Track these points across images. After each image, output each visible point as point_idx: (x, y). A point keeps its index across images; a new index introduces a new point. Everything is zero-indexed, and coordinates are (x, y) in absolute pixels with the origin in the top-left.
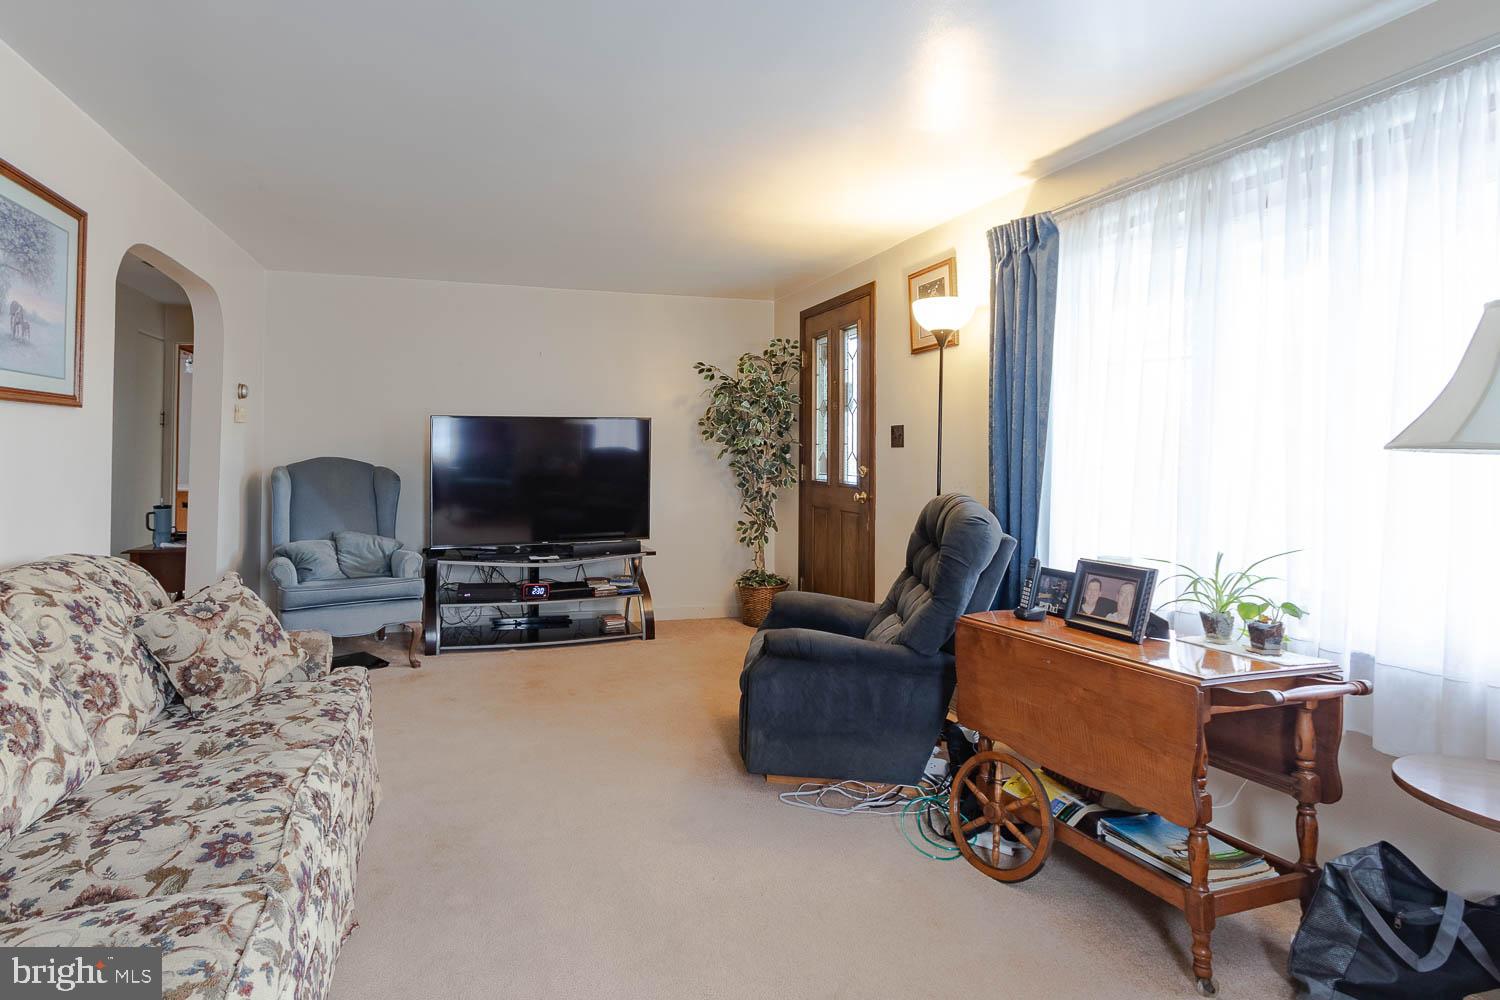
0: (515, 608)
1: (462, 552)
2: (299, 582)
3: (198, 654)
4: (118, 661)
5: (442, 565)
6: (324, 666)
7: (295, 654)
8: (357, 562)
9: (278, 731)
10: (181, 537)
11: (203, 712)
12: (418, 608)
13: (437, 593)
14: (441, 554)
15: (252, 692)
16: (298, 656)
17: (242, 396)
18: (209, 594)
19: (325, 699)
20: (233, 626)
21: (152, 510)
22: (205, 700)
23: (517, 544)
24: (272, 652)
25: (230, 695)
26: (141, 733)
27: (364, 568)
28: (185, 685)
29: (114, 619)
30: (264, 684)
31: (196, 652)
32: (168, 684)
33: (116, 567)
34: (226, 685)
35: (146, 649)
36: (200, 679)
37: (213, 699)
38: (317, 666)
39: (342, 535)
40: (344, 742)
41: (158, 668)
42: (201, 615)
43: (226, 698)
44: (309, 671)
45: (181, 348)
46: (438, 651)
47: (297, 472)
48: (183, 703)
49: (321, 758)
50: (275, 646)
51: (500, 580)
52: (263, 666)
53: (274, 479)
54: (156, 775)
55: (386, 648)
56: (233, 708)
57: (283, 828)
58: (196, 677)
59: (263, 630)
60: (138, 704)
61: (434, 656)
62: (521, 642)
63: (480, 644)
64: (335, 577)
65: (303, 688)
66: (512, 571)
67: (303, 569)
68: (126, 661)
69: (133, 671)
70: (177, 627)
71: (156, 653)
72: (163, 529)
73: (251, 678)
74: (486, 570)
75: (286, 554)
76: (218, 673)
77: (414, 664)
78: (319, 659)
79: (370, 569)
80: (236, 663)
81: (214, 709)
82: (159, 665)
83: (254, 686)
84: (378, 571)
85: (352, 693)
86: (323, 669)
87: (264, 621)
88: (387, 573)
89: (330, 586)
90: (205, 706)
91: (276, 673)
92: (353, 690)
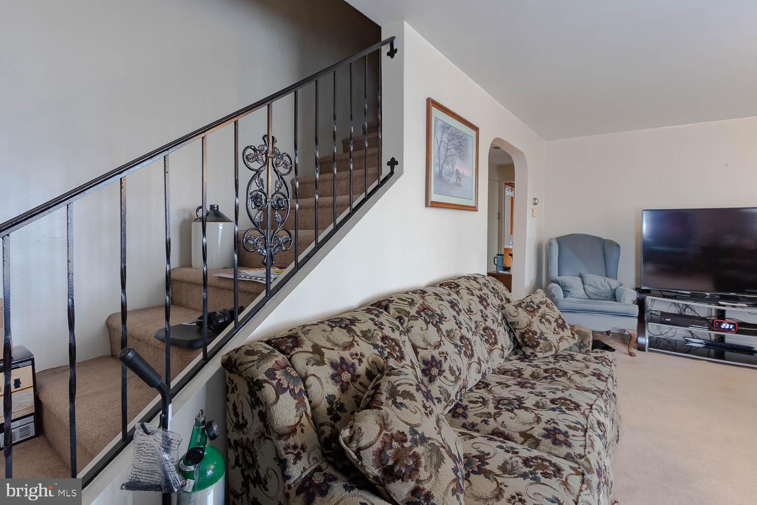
0: (704, 334)
1: (663, 292)
2: (564, 297)
3: (528, 327)
4: (496, 324)
5: (649, 299)
6: (589, 347)
7: (574, 338)
8: (595, 291)
9: (570, 377)
10: (508, 269)
11: (531, 356)
12: (635, 322)
13: (645, 315)
14: (648, 292)
15: (553, 352)
16: (575, 339)
17: (535, 204)
18: (531, 299)
19: (593, 366)
20: (543, 316)
21: (496, 256)
22: (531, 351)
23: (707, 292)
24: (562, 334)
25: (543, 351)
26: (506, 359)
27: (599, 294)
28: (523, 341)
29: (494, 305)
30: (559, 349)
31: (527, 326)
32: (515, 338)
33: (492, 281)
34: (541, 345)
35: (506, 320)
36: (529, 339)
37: (535, 351)
38: (585, 346)
39: (586, 275)
40: (607, 394)
41: (510, 330)
42: (529, 309)
43: (541, 352)
44: (580, 347)
45: (506, 184)
46: (647, 350)
47: (561, 241)
48: (521, 349)
49: (597, 401)
50: (563, 331)
51: (692, 314)
52: (558, 340)
53: (550, 244)
54: (516, 383)
55: (611, 341)
56: (544, 358)
57: (585, 436)
58: (528, 338)
59: (557, 322)
60: (505, 346)
61: (644, 352)
62: (709, 357)
63: (675, 351)
64: (583, 297)
65: (579, 356)
66: (703, 309)
67: (566, 292)
68: (500, 325)
69: (501, 329)
70: (519, 313)
71: (511, 323)
72: (500, 264)
73: (552, 345)
74: (681, 305)
75: (557, 282)
76: (537, 339)
77: (631, 354)
78: (586, 342)
79: (603, 295)
80: (546, 335)
81: (536, 356)
82: (511, 329)
83: (554, 349)
84: (607, 297)
85: (607, 366)
86: (588, 348)
87: (558, 317)
88: (613, 299)
89: (579, 301)
90: (531, 353)
91: (564, 346)
92: (607, 365)
